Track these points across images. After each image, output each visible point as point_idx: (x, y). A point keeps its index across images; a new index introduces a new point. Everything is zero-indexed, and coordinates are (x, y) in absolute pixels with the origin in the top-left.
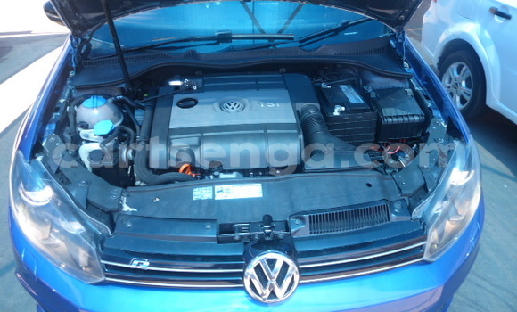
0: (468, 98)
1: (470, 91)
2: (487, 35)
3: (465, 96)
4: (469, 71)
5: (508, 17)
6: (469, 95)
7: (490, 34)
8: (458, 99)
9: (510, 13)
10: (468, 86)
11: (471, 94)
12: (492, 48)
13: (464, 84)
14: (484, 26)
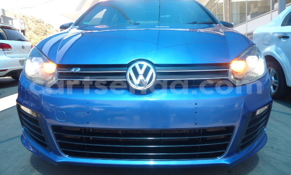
0: (277, 85)
1: (277, 81)
2: (279, 49)
3: (275, 84)
4: (274, 71)
5: (288, 37)
6: (277, 83)
7: (281, 48)
8: (272, 87)
9: (288, 35)
10: (276, 78)
11: (277, 82)
12: (283, 54)
13: (273, 78)
14: (277, 45)
